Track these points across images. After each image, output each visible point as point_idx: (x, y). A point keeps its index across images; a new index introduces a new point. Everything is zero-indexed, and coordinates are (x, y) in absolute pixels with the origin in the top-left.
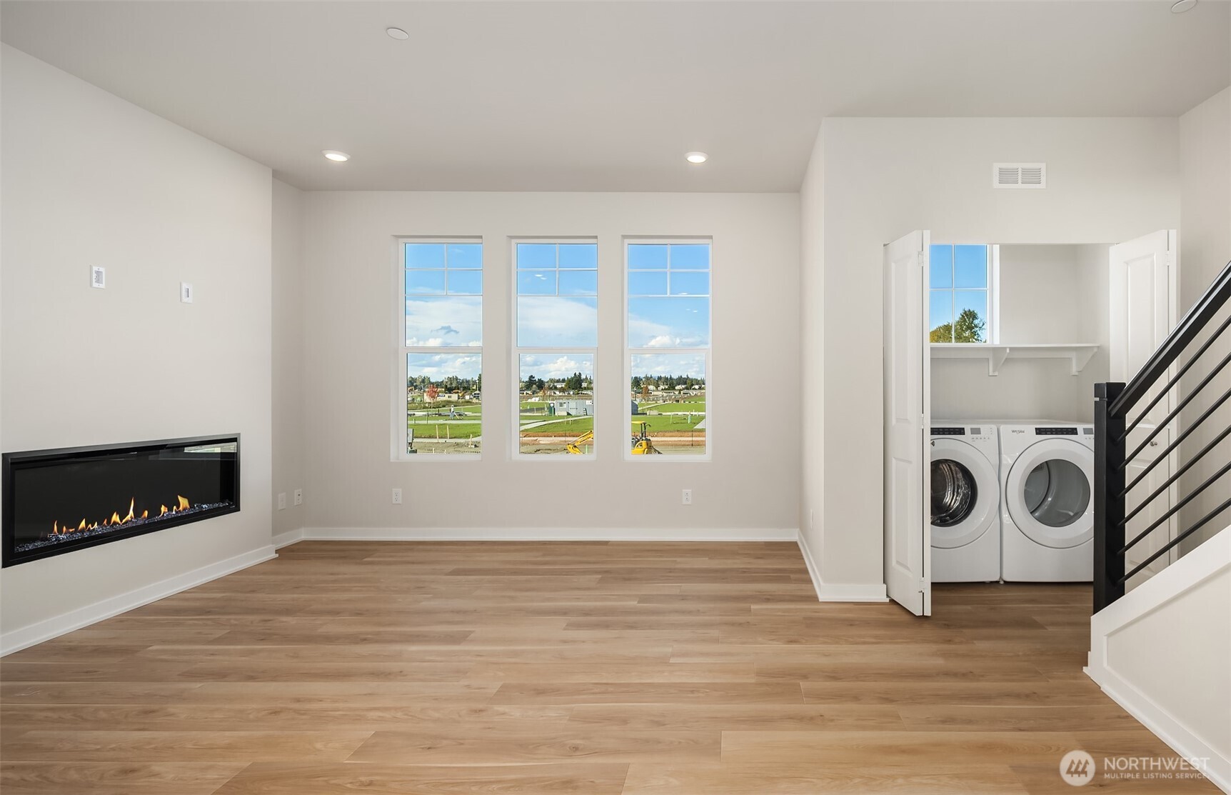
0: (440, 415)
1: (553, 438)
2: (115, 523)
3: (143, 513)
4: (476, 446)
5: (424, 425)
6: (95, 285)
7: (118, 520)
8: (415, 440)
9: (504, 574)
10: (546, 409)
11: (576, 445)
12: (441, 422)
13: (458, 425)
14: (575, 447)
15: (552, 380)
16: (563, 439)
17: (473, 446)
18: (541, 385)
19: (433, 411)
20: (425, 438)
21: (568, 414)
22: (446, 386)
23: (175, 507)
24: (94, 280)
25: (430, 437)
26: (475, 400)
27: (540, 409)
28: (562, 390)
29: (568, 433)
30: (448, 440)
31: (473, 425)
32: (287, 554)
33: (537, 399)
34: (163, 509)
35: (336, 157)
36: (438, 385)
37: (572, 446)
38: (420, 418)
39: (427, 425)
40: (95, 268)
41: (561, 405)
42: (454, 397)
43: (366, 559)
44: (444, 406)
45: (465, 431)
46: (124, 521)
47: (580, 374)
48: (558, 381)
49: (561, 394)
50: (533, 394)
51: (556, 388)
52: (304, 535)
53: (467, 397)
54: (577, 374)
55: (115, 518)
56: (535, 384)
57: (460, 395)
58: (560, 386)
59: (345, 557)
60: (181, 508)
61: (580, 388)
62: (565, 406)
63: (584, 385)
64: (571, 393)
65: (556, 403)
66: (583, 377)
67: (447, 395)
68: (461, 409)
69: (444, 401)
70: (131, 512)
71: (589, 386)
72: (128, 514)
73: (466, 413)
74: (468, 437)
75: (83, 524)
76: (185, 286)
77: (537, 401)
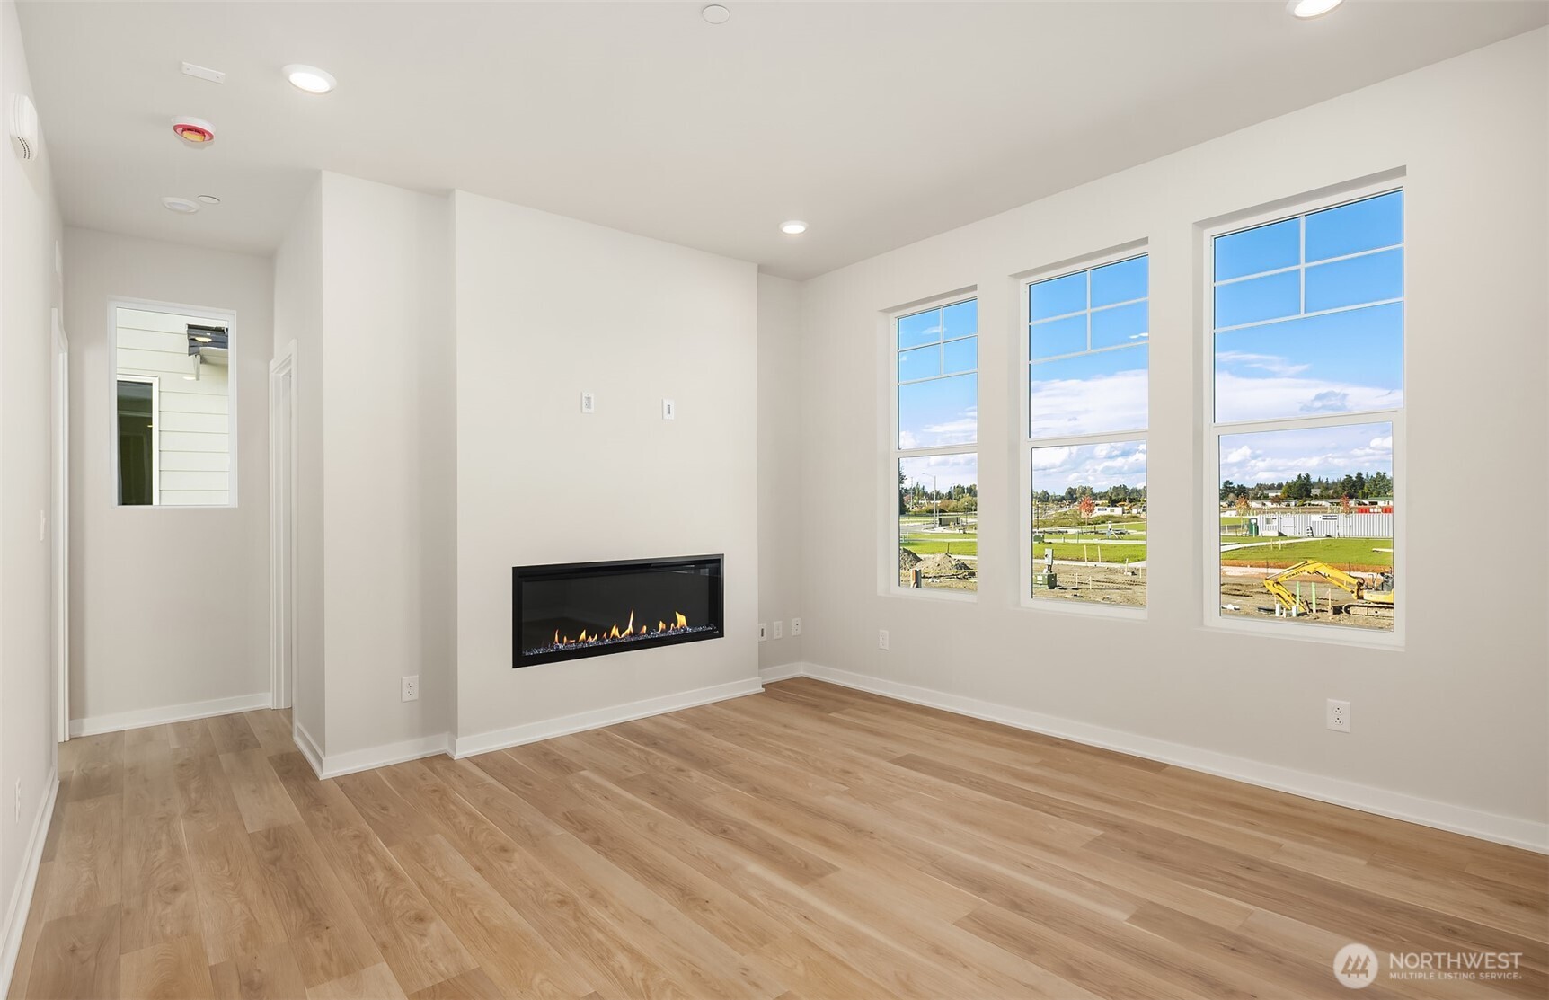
0: (1096, 533)
1: (1249, 569)
2: (614, 637)
3: (642, 628)
4: (1133, 573)
5: (1074, 544)
6: (585, 410)
7: (617, 634)
8: (1056, 562)
9: (957, 781)
10: (1245, 527)
11: (1279, 580)
12: (1096, 541)
13: (1115, 546)
14: (1278, 583)
15: (1260, 486)
16: (1264, 570)
17: (1130, 574)
18: (1242, 492)
19: (1087, 528)
20: (1072, 560)
21: (1281, 535)
22: (1111, 497)
23: (672, 625)
24: (584, 405)
25: (1078, 560)
26: (1143, 515)
27: (1236, 527)
28: (1277, 500)
29: (1271, 562)
30: (1099, 564)
31: (1134, 546)
32: (775, 691)
33: (1234, 513)
34: (662, 625)
35: (794, 228)
36: (1102, 496)
37: (1273, 582)
38: (1073, 536)
39: (1077, 544)
40: (585, 395)
41: (1268, 521)
42: (1118, 511)
43: (832, 715)
44: (1104, 522)
45: (1122, 554)
46: (623, 636)
47: (1308, 476)
48: (1271, 487)
49: (1274, 505)
50: (1229, 505)
51: (1266, 497)
52: (801, 670)
53: (1134, 511)
54: (1303, 475)
55: (615, 631)
56: (1233, 492)
57: (1126, 508)
58: (1274, 495)
59: (815, 706)
60: (678, 626)
61: (1308, 496)
62: (1275, 523)
63: (1315, 492)
64: (1293, 504)
65: (1260, 519)
66: (1314, 479)
67: (1109, 509)
68: (1123, 526)
69: (1105, 516)
70: (630, 626)
71: (1324, 494)
72: (627, 628)
73: (1129, 531)
74: (1123, 561)
75: (583, 635)
76: (666, 403)
77: (1233, 516)
